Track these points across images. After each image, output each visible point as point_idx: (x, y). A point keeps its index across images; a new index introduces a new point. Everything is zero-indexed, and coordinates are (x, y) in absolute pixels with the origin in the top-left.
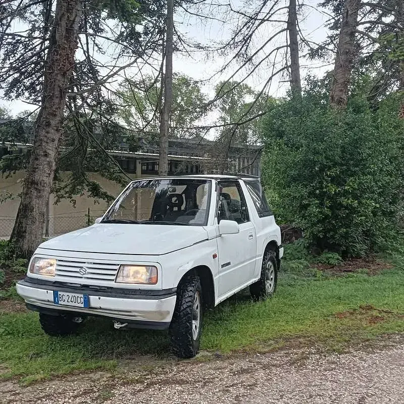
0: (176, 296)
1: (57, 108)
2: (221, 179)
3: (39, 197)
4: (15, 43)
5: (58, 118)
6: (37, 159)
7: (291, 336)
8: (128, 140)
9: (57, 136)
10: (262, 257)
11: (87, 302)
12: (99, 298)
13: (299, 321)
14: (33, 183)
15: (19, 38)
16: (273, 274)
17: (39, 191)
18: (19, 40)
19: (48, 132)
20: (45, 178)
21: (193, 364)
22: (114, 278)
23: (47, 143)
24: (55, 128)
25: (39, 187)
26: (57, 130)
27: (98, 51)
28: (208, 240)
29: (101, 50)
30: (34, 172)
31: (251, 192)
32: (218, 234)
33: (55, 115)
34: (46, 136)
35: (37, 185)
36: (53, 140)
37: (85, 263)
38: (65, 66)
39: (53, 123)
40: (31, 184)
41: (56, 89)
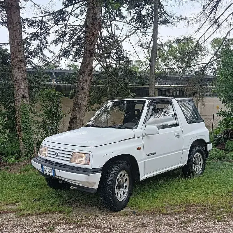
0: (101, 173)
1: (88, 63)
2: (154, 99)
3: (80, 112)
4: (74, 30)
5: (89, 69)
6: (78, 91)
7: (193, 204)
8: (139, 78)
9: (88, 78)
10: (189, 150)
11: (54, 173)
12: (59, 171)
13: (205, 194)
14: (77, 104)
15: (76, 27)
16: (202, 161)
17: (80, 109)
18: (76, 28)
19: (84, 77)
20: (83, 102)
21: (115, 216)
22: (69, 159)
23: (83, 82)
24: (87, 74)
25: (80, 106)
26: (88, 75)
27: (117, 29)
28: (134, 138)
29: (118, 28)
30: (77, 98)
31: (183, 106)
32: (144, 134)
33: (87, 67)
34: (83, 79)
35: (79, 105)
36: (87, 81)
37: (58, 150)
38: (92, 39)
39: (86, 71)
40: (76, 105)
41: (87, 53)
